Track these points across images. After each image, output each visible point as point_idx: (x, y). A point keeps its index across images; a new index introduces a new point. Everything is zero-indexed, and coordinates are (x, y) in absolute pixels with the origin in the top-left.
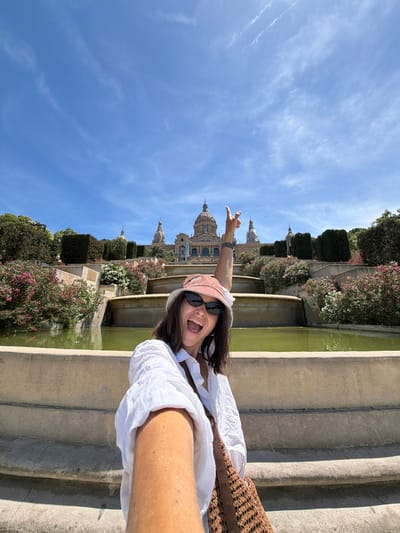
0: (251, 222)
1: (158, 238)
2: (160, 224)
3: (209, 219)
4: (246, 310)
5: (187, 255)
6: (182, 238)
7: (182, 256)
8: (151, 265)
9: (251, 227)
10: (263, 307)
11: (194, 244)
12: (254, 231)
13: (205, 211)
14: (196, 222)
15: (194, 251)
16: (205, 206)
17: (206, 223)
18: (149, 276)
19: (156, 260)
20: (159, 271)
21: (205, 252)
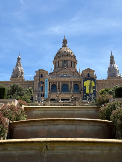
0: (112, 57)
1: (16, 74)
2: (19, 59)
3: (68, 55)
4: (91, 152)
5: (47, 91)
6: (41, 74)
7: (41, 92)
8: (12, 108)
9: (112, 62)
10: (106, 150)
11: (54, 80)
12: (116, 66)
13: (64, 46)
14: (56, 58)
15: (53, 87)
16: (65, 42)
17: (65, 58)
18: (10, 118)
19: (17, 102)
20: (20, 113)
21: (65, 88)
